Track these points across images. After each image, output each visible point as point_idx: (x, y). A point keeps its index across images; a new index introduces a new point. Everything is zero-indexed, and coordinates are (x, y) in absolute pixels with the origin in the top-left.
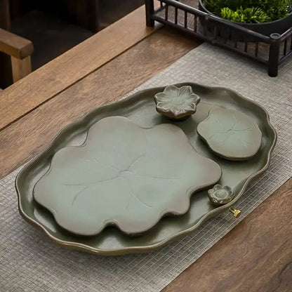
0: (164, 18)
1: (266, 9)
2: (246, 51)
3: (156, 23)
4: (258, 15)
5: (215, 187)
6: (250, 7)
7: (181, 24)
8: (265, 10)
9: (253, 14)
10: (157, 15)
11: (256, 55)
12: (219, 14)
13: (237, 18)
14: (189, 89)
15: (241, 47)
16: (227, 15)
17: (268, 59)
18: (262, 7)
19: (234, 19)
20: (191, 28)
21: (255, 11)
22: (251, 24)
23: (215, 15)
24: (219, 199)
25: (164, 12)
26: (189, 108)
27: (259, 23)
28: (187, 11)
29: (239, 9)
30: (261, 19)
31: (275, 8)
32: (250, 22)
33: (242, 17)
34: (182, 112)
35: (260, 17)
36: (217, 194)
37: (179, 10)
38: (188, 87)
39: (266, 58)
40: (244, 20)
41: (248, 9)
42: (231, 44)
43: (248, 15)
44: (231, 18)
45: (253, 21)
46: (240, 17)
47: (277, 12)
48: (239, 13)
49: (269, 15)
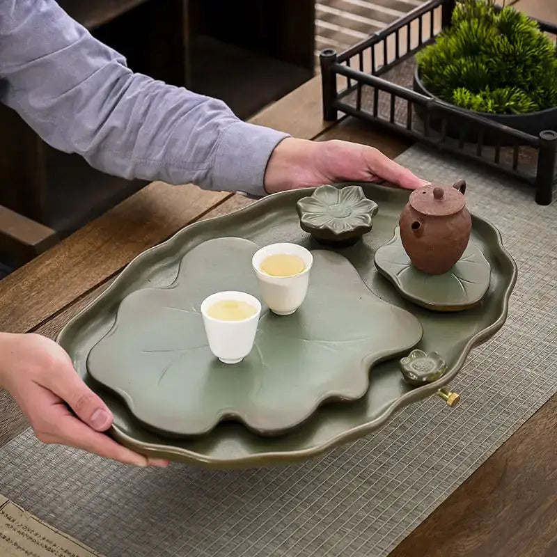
0: (354, 105)
1: (529, 89)
2: (497, 160)
3: (340, 114)
4: (517, 100)
5: (413, 355)
6: (502, 86)
7: (384, 115)
8: (528, 92)
9: (508, 99)
10: (343, 101)
11: (515, 167)
12: (449, 98)
13: (481, 105)
14: (358, 191)
15: (489, 154)
16: (463, 100)
17: (535, 176)
18: (522, 87)
19: (475, 106)
20: (401, 123)
21: (511, 94)
22: (505, 115)
23: (443, 99)
24: (420, 373)
25: (354, 95)
26: (359, 223)
27: (518, 113)
28: (394, 93)
29: (484, 90)
30: (523, 108)
31: (546, 89)
32: (503, 112)
33: (490, 104)
34: (346, 230)
35: (520, 104)
36: (416, 365)
37: (380, 91)
38: (355, 187)
39: (533, 173)
40: (494, 108)
41: (498, 91)
42: (470, 150)
43: (499, 100)
44: (470, 106)
45: (508, 110)
46: (487, 104)
47: (549, 95)
48: (484, 97)
49: (535, 100)
